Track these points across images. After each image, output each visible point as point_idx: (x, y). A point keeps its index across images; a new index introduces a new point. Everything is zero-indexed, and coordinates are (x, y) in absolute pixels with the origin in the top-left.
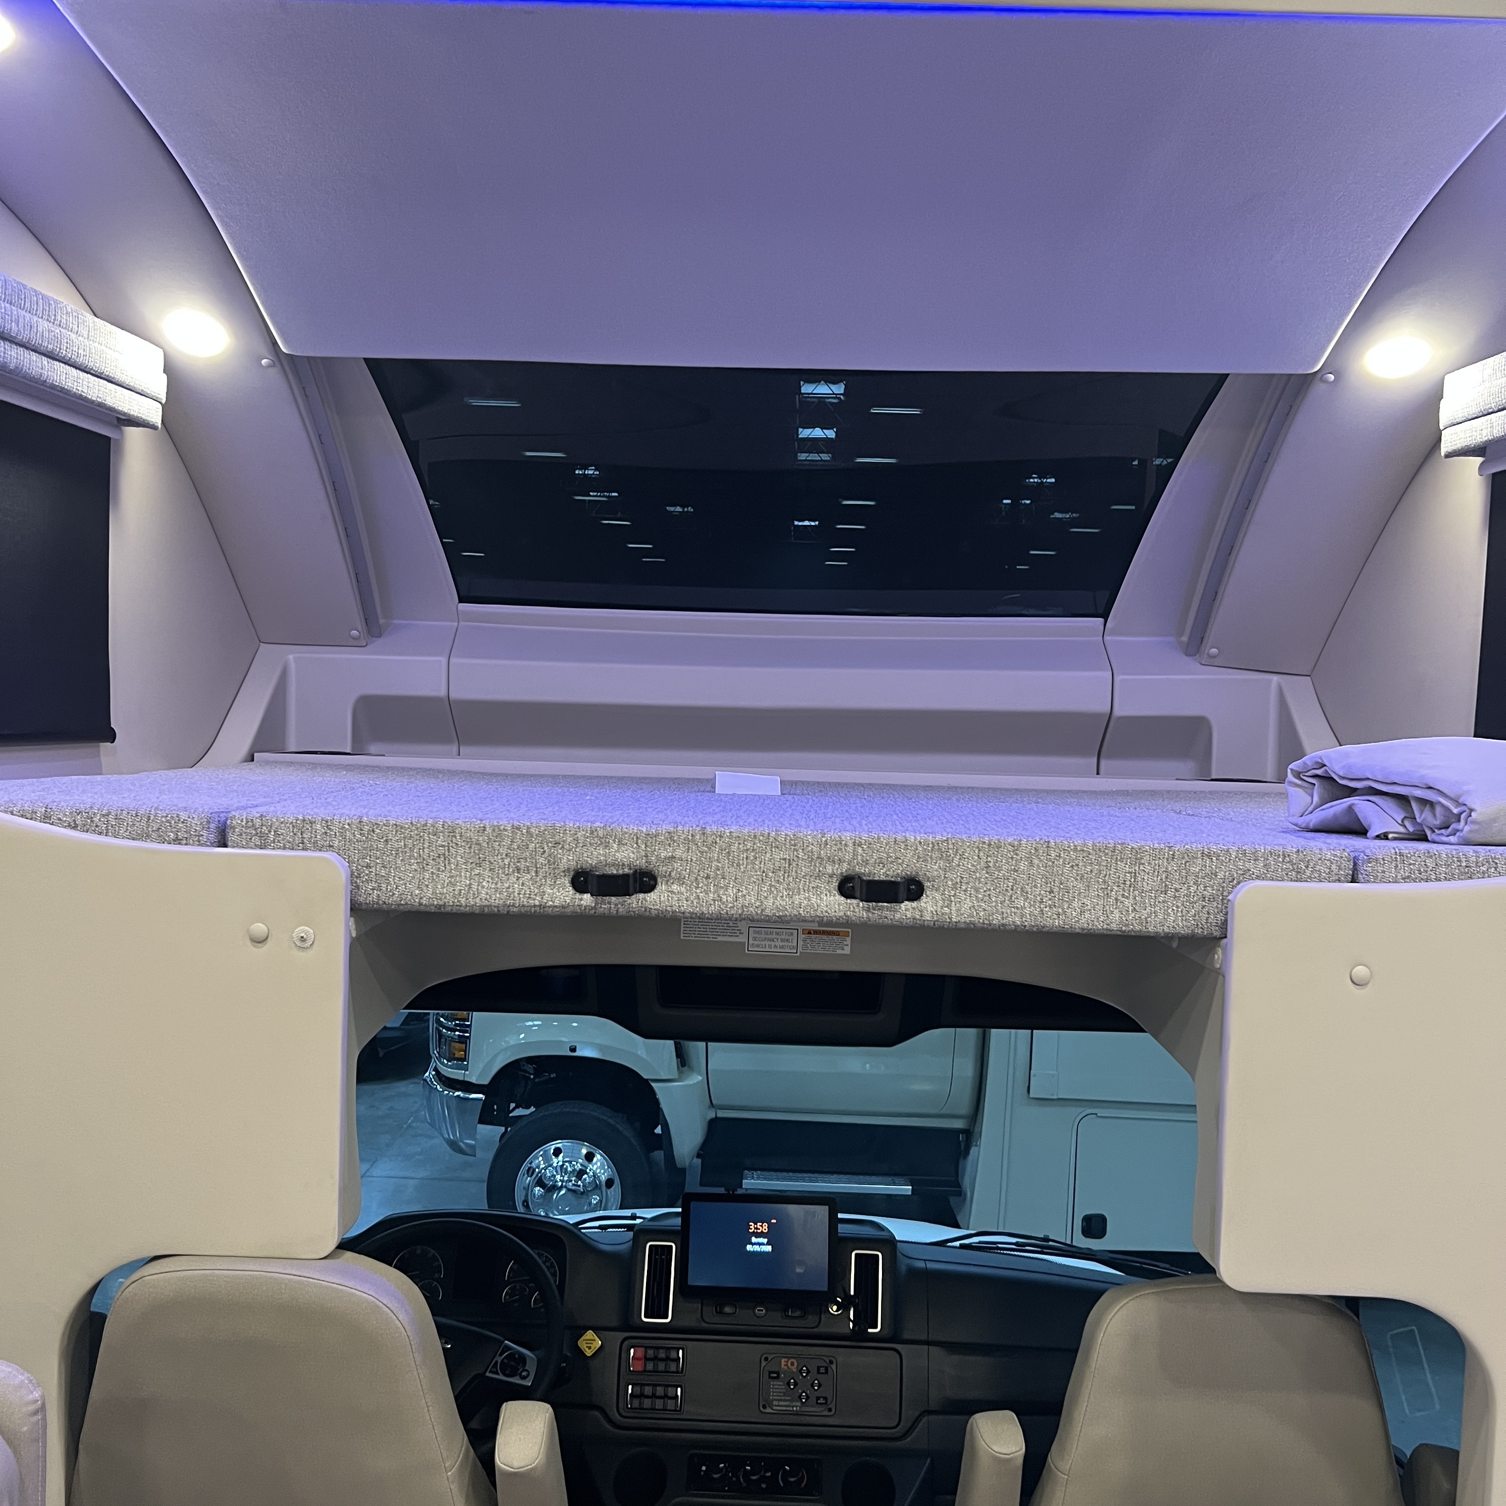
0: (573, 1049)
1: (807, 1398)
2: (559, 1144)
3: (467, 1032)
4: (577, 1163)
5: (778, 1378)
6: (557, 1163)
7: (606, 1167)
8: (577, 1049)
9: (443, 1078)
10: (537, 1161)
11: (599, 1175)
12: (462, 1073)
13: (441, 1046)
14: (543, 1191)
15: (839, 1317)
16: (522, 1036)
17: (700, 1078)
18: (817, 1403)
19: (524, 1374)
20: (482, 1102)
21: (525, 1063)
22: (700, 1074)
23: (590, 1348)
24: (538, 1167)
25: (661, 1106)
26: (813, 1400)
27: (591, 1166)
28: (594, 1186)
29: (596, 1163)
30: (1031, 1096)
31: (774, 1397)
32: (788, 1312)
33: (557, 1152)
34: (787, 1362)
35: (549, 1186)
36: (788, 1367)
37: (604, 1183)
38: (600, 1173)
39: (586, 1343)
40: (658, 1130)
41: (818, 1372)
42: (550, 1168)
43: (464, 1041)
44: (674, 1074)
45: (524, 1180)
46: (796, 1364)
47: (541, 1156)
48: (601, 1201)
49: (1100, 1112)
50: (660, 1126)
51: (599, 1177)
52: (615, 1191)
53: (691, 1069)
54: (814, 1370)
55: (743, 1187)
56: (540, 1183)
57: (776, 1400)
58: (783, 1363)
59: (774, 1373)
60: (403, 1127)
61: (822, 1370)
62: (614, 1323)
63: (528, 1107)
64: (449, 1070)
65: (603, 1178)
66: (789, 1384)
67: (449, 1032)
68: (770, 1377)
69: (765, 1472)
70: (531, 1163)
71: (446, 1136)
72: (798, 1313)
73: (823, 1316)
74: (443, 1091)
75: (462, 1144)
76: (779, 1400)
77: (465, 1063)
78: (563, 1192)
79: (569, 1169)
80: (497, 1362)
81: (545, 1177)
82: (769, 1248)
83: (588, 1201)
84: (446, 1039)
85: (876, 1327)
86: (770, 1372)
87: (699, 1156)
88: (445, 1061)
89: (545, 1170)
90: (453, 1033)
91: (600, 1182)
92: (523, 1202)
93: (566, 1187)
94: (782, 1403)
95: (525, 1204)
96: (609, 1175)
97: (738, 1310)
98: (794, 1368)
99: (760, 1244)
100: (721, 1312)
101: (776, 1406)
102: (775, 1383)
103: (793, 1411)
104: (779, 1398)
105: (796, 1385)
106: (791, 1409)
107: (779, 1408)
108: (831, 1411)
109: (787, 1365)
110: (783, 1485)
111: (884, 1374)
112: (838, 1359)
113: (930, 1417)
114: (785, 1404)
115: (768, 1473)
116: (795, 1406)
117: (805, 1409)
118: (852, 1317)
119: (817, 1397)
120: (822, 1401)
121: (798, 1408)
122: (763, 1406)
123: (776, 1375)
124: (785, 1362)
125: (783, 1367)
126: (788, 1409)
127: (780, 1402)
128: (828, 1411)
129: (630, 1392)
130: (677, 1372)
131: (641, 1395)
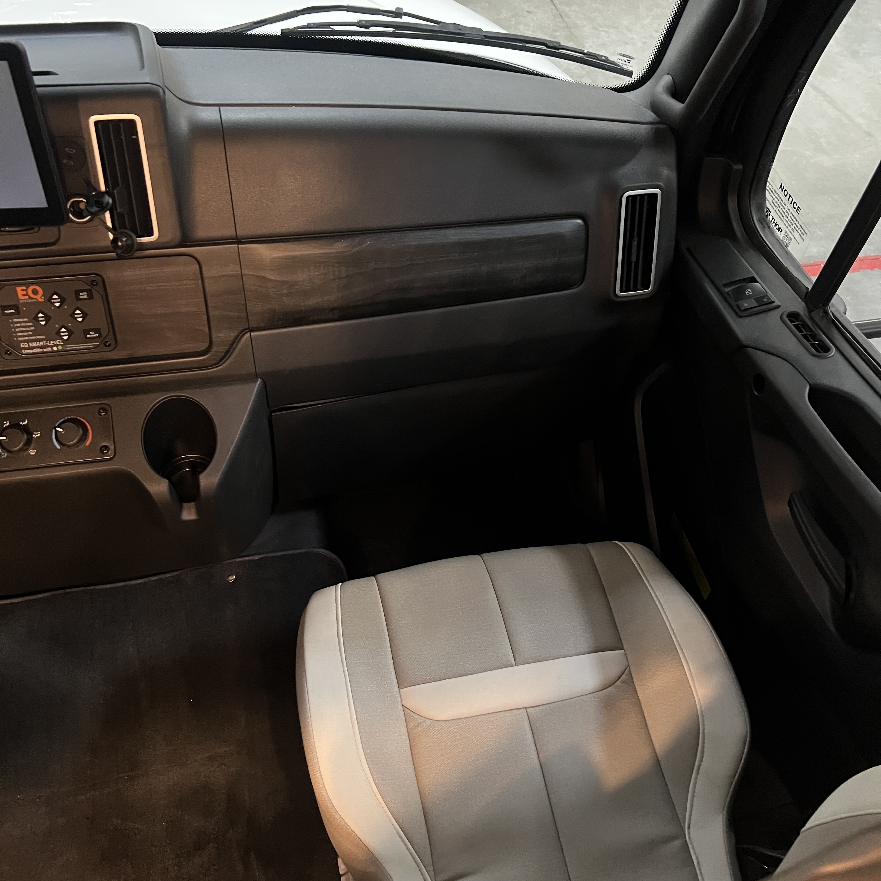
1: (70, 333)
5: (18, 313)
15: (86, 226)
18: (86, 338)
26: (79, 335)
31: (19, 339)
34: (26, 290)
36: (30, 298)
41: (78, 299)
46: (41, 291)
54: (70, 297)
57: (23, 341)
58: (20, 293)
59: (11, 307)
61: (83, 295)
66: (36, 318)
68: (4, 314)
69: (32, 433)
73: (63, 226)
76: (27, 342)
85: (151, 234)
86: (4, 308)
94: (34, 344)
98: (40, 298)
101: (26, 349)
102: (15, 320)
103: (53, 352)
104: (27, 338)
105: (49, 320)
106: (50, 349)
107: (30, 351)
108: (110, 345)
109: (27, 295)
110: (59, 447)
111: (180, 287)
112: (105, 277)
113: (252, 334)
114: (38, 344)
115: (35, 433)
116: (54, 346)
117: (69, 347)
118: (109, 224)
119: (84, 330)
120: (92, 334)
121: (60, 348)
122: (6, 353)
123: (13, 311)
124: (22, 290)
125: (21, 297)
126: (45, 350)
127: (30, 343)
128: (105, 345)
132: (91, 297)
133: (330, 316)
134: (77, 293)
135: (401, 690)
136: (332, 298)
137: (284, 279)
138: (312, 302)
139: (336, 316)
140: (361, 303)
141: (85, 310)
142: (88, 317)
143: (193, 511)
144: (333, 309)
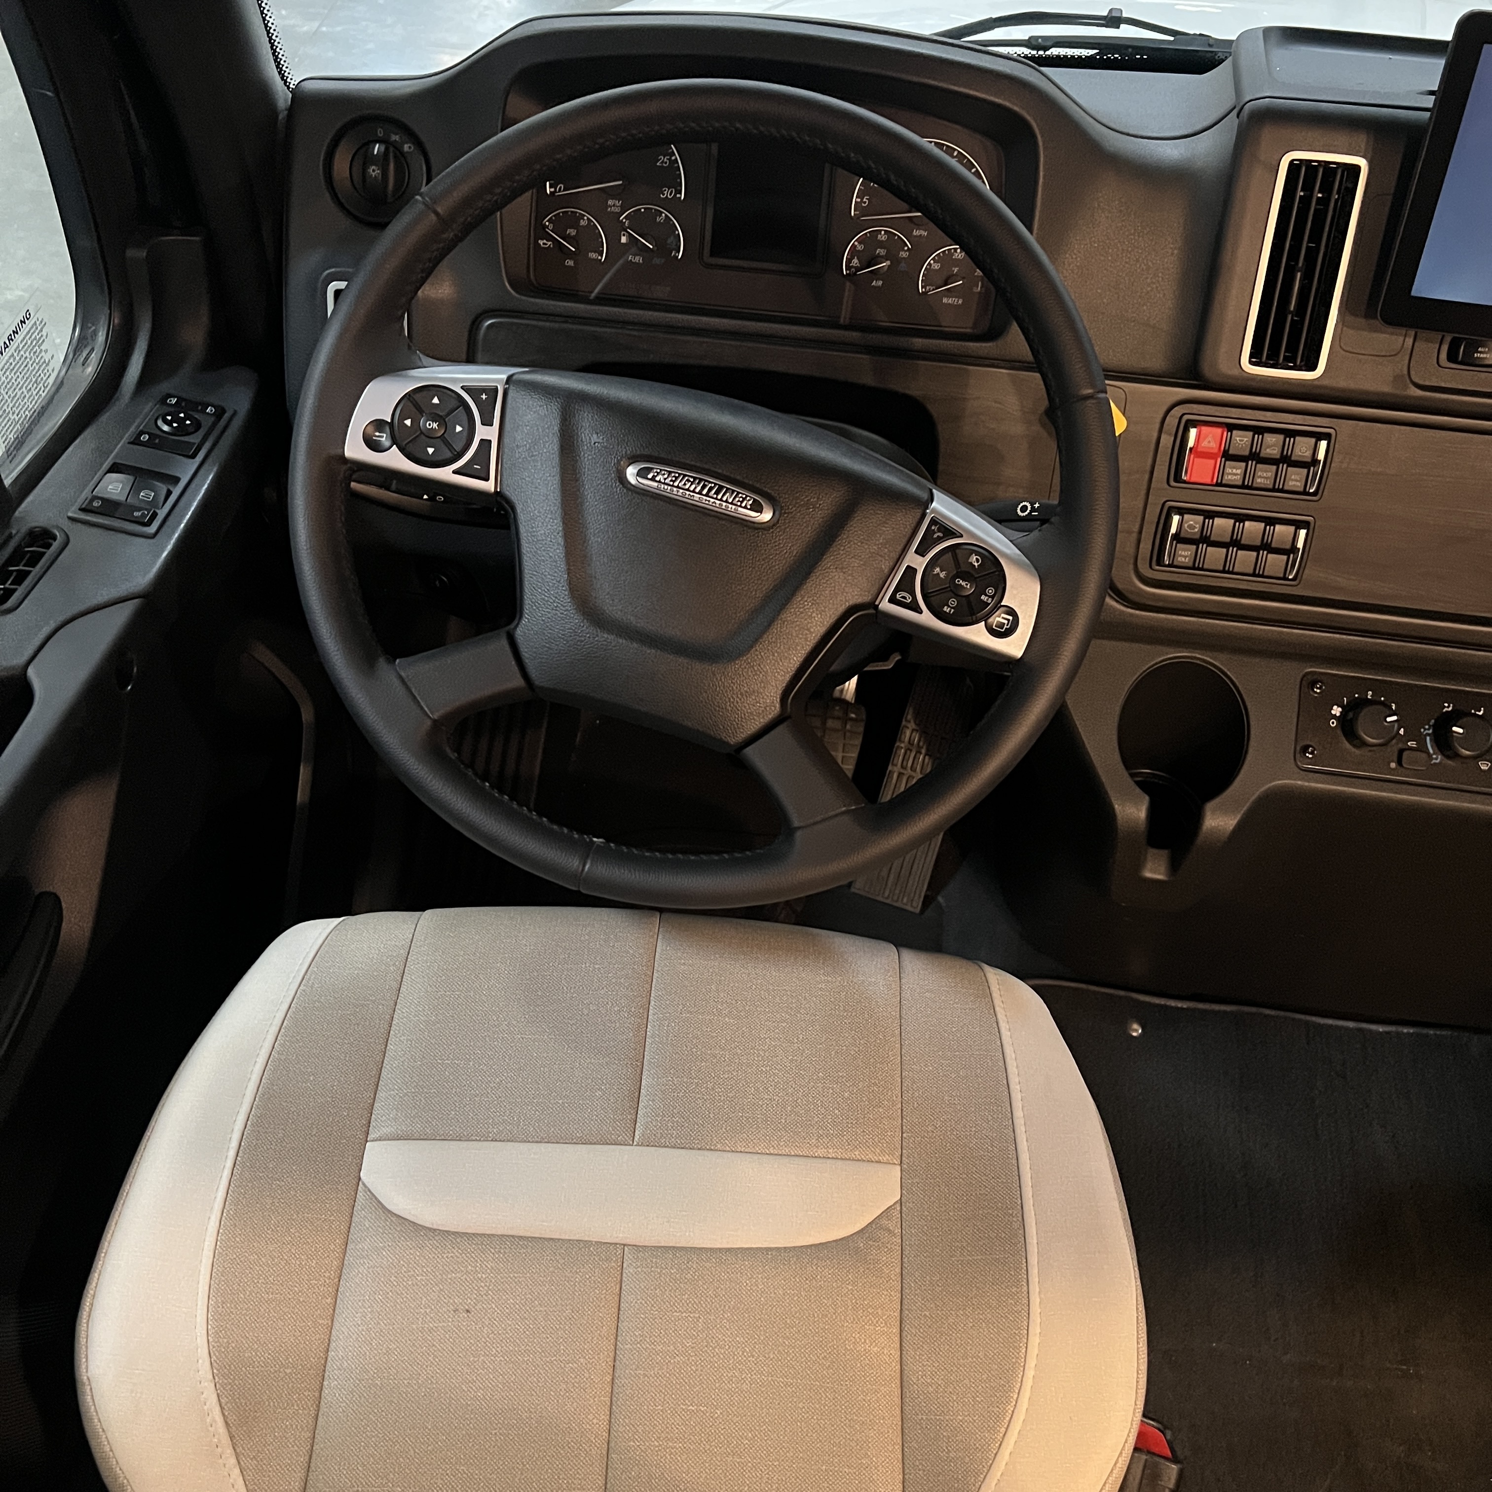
19: (1001, 619)
80: (911, 571)
100: (1466, 362)
129: (1173, 530)
130: (1305, 493)
131: (1204, 539)
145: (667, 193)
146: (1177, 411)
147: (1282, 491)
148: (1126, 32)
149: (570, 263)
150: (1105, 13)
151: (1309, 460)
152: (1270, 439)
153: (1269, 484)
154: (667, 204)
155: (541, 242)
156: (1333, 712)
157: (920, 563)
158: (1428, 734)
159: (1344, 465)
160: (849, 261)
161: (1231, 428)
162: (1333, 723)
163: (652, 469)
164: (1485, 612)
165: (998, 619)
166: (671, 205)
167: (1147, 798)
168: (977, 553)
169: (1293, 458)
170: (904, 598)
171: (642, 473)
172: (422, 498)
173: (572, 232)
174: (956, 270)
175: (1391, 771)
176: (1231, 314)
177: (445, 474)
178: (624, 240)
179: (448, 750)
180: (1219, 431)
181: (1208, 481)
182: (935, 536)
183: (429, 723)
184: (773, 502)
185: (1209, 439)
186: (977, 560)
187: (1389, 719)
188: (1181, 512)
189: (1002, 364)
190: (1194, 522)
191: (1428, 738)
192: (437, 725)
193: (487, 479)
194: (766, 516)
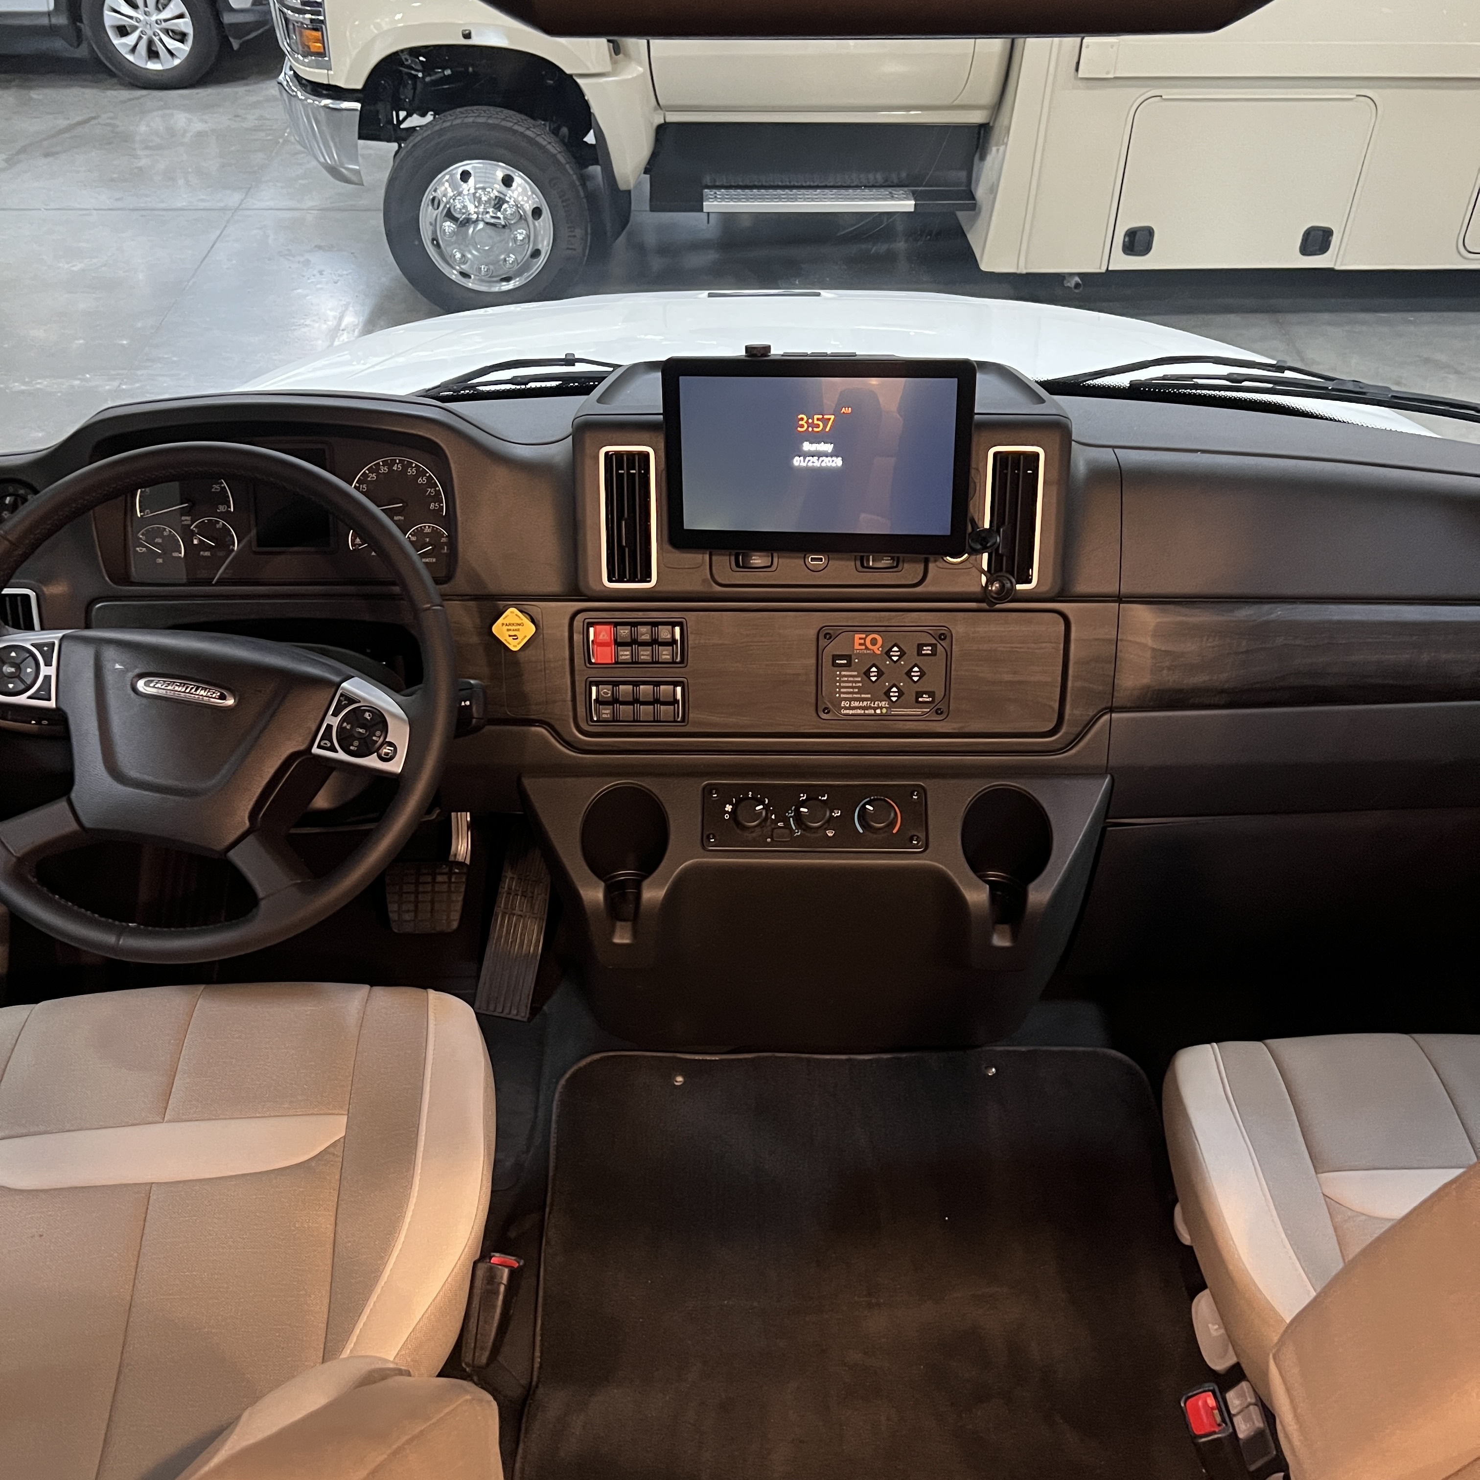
0: (467, 36)
1: (901, 693)
2: (469, 165)
3: (319, 13)
4: (493, 190)
5: (848, 665)
6: (469, 190)
7: (530, 193)
8: (473, 35)
9: (304, 82)
10: (443, 188)
11: (522, 203)
12: (325, 74)
13: (291, 35)
14: (454, 226)
15: (960, 566)
16: (399, 16)
17: (641, 69)
18: (917, 701)
19: (386, 750)
20: (358, 113)
21: (407, 57)
22: (640, 64)
23: (515, 637)
24: (445, 196)
25: (592, 111)
26: (910, 697)
27: (510, 192)
28: (518, 217)
29: (516, 189)
30: (1081, 74)
31: (842, 696)
32: (868, 561)
33: (465, 176)
34: (865, 639)
35: (461, 219)
36: (867, 648)
37: (530, 213)
38: (523, 200)
39: (508, 630)
40: (590, 138)
41: (919, 654)
42: (459, 198)
43: (318, 26)
44: (608, 68)
45: (427, 214)
46: (880, 642)
47: (447, 181)
48: (528, 236)
49: (1167, 93)
50: (592, 131)
51: (522, 205)
52: (544, 221)
53: (627, 55)
54: (911, 651)
55: (705, 211)
56: (449, 215)
57: (845, 699)
58: (857, 641)
59: (841, 657)
60: (279, 142)
61: (927, 650)
62: (554, 586)
63: (423, 115)
64: (308, 69)
65: (528, 207)
66: (867, 673)
67: (297, 15)
68: (834, 665)
69: (832, 812)
70: (435, 191)
71: (322, 160)
72: (886, 562)
73: (931, 566)
74: (306, 99)
75: (343, 170)
76: (850, 700)
77: (326, 59)
78: (481, 225)
79: (484, 198)
80: (329, 727)
81: (455, 210)
82: (838, 462)
83: (512, 236)
84: (294, 25)
85: (1030, 581)
86: (835, 657)
87: (645, 172)
88: (301, 58)
89: (454, 200)
90: (301, 16)
91: (524, 211)
92: (433, 240)
93: (483, 220)
94: (856, 704)
95: (435, 242)
96: (534, 203)
97: (775, 560)
98: (877, 649)
99: (819, 455)
100: (746, 567)
101: (846, 708)
102: (843, 673)
103: (876, 715)
104: (850, 696)
105: (881, 676)
106: (872, 712)
107: (851, 712)
108: (942, 713)
109: (864, 644)
110: (861, 831)
111: (1036, 651)
112: (953, 632)
113: (1113, 715)
114: (861, 704)
115: (836, 812)
116: (878, 708)
117: (895, 711)
118: (985, 566)
119: (917, 693)
120: (925, 698)
121: (884, 711)
122: (824, 711)
123: (845, 662)
124: (860, 639)
125: (857, 646)
126: (867, 712)
127: (852, 702)
128: (937, 713)
129: (594, 697)
130: (674, 662)
131: (614, 701)
132: (934, 653)
133: (1216, 700)
134: (920, 647)
135: (1319, 1175)
136: (1224, 676)
137: (1169, 649)
138: (1200, 679)
139: (1222, 702)
140: (1258, 686)
141: (924, 669)
142: (925, 676)
143: (1008, 935)
144: (1222, 691)
145: (222, 508)
146: (580, 618)
147: (658, 663)
148: (579, 368)
149: (160, 561)
150: (564, 357)
151: (670, 640)
152: (643, 629)
153: (649, 658)
154: (222, 516)
155: (138, 549)
156: (726, 809)
157: (335, 722)
158: (791, 817)
159: (697, 642)
160: (353, 541)
161: (616, 624)
162: (727, 817)
163: (153, 680)
164: (813, 729)
165: (385, 750)
166: (226, 516)
167: (602, 884)
168: (368, 711)
169: (660, 640)
170: (325, 744)
171: (147, 684)
172: (30, 723)
173: (159, 540)
174: (428, 540)
175: (768, 845)
176: (590, 552)
177: (22, 699)
178: (195, 542)
179: (30, 877)
180: (607, 627)
181: (610, 662)
182: (343, 703)
183: (14, 860)
184: (233, 693)
185: (603, 633)
186: (369, 715)
187: (758, 808)
188: (597, 684)
189: (455, 598)
190: (606, 691)
191: (791, 819)
192: (20, 860)
193: (49, 699)
194: (230, 702)
